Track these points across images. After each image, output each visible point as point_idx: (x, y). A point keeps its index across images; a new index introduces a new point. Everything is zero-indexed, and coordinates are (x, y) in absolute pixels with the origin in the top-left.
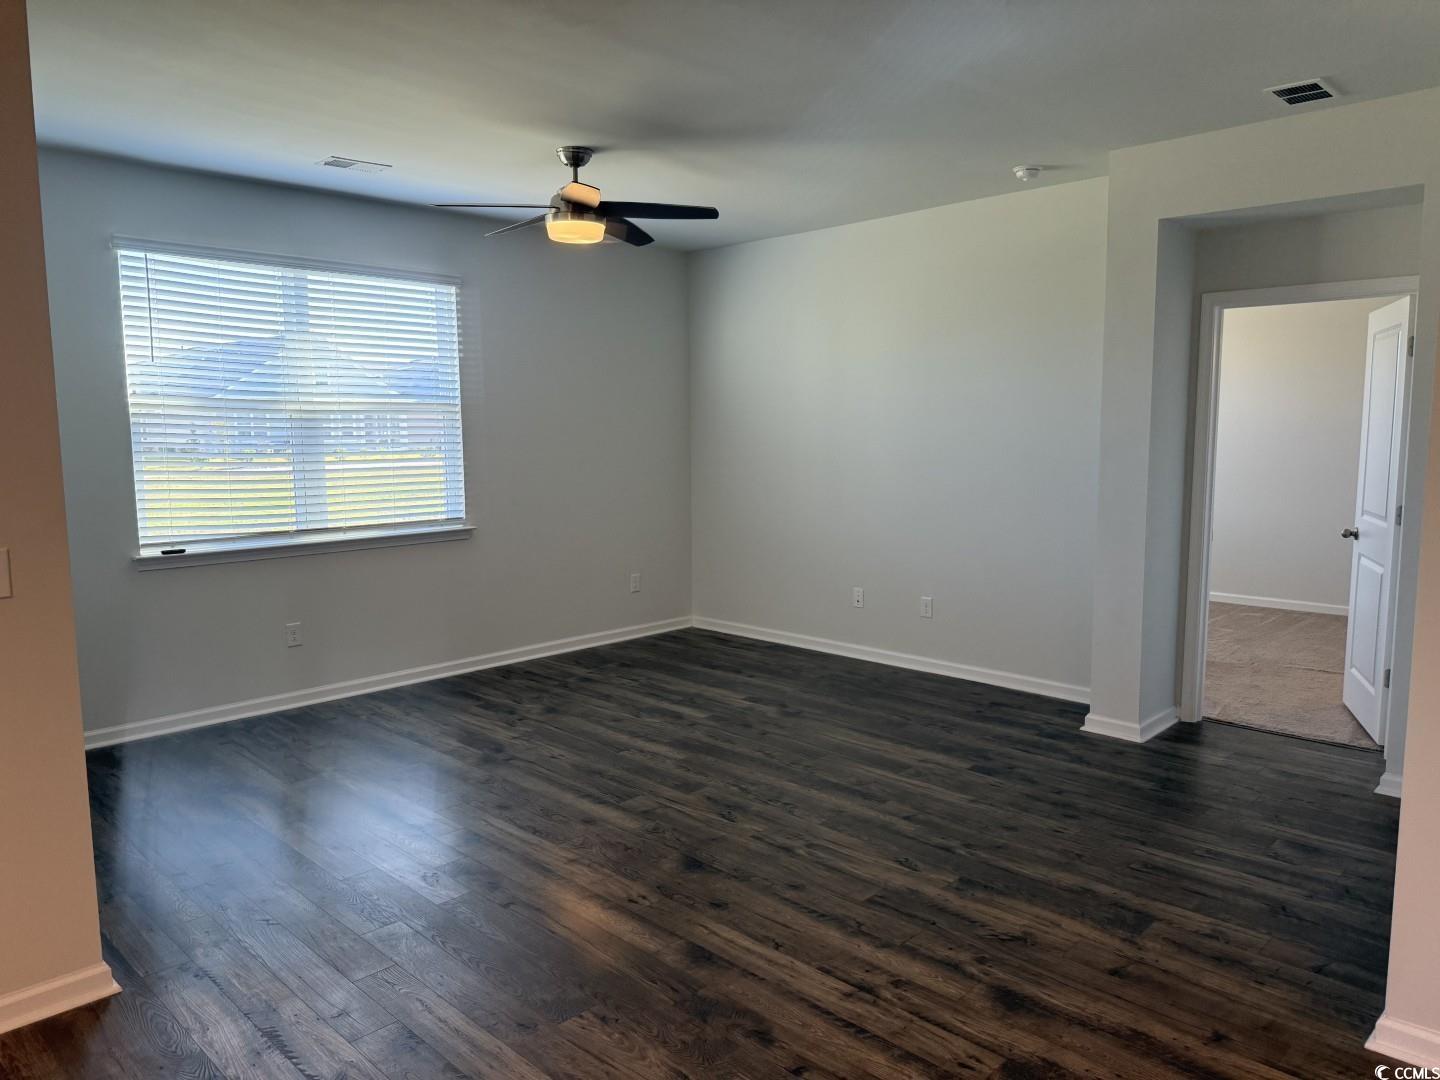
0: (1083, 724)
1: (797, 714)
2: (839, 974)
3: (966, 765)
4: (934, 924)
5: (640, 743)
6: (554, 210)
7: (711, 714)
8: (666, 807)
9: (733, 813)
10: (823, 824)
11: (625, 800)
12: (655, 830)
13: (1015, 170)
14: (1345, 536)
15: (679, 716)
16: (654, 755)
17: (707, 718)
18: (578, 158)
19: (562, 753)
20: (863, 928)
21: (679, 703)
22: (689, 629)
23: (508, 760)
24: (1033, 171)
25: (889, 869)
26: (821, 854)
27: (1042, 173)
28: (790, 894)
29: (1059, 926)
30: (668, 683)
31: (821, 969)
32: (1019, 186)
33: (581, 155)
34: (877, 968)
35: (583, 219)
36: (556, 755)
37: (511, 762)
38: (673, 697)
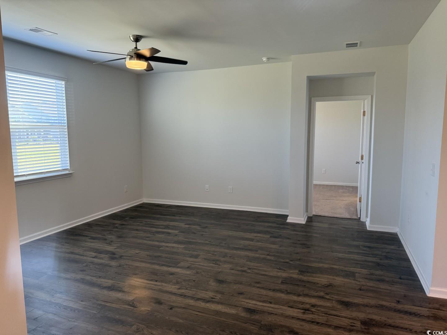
0: (287, 220)
1: (206, 227)
2: (295, 307)
3: (268, 236)
4: (305, 286)
5: (163, 244)
6: (129, 57)
7: (179, 231)
8: (194, 264)
9: (217, 262)
10: (247, 261)
11: (177, 264)
12: (197, 273)
13: (263, 58)
14: (356, 163)
15: (169, 233)
16: (173, 247)
17: (179, 232)
18: (137, 39)
19: (139, 251)
20: (288, 291)
21: (164, 229)
22: (143, 203)
23: (121, 257)
24: (268, 59)
25: (278, 272)
26: (256, 271)
27: (271, 60)
28: (258, 285)
29: (336, 279)
30: (154, 222)
31: (289, 307)
32: (263, 63)
33: (139, 38)
34: (304, 303)
35: (140, 60)
36: (137, 253)
37: (122, 257)
38: (161, 227)
